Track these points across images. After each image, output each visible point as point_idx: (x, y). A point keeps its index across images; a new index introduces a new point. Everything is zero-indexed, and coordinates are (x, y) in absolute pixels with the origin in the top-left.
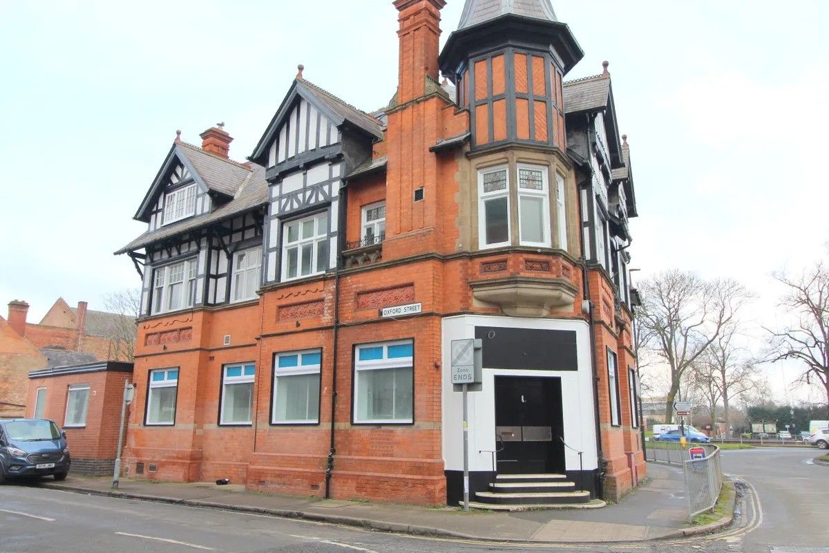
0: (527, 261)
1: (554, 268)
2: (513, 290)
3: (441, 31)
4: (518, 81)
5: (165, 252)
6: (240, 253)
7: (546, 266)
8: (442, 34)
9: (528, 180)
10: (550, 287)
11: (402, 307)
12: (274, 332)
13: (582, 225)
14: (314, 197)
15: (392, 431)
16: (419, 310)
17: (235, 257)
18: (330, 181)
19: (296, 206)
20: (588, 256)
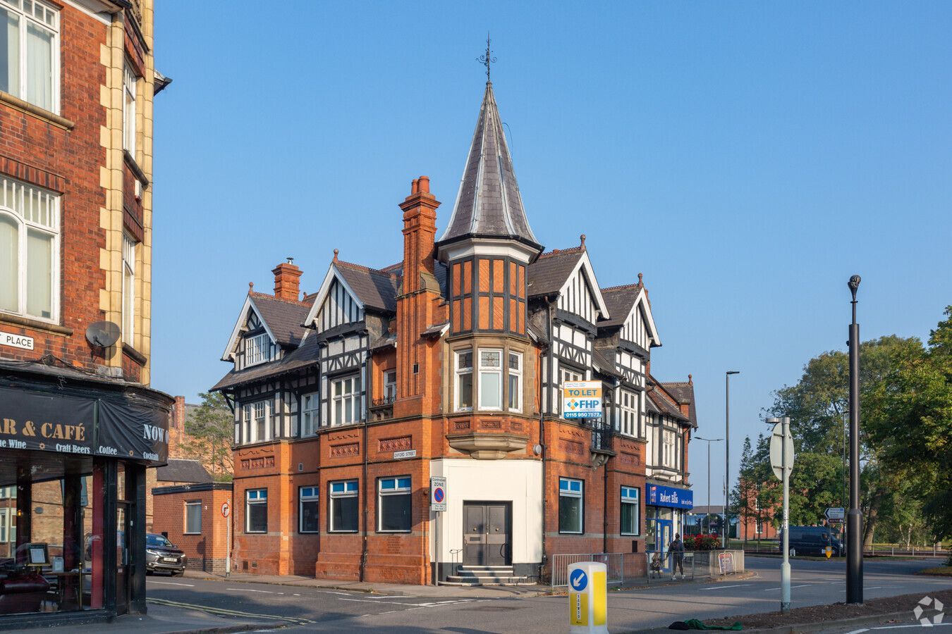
0: (483, 421)
1: (503, 426)
2: (471, 443)
3: (436, 229)
4: (482, 282)
5: (249, 391)
6: (307, 395)
7: (497, 425)
8: (437, 232)
9: (488, 360)
10: (499, 439)
11: (405, 452)
12: (328, 466)
13: (542, 385)
14: (350, 362)
15: (400, 537)
16: (414, 455)
17: (303, 399)
18: (360, 351)
19: (339, 367)
20: (545, 410)
